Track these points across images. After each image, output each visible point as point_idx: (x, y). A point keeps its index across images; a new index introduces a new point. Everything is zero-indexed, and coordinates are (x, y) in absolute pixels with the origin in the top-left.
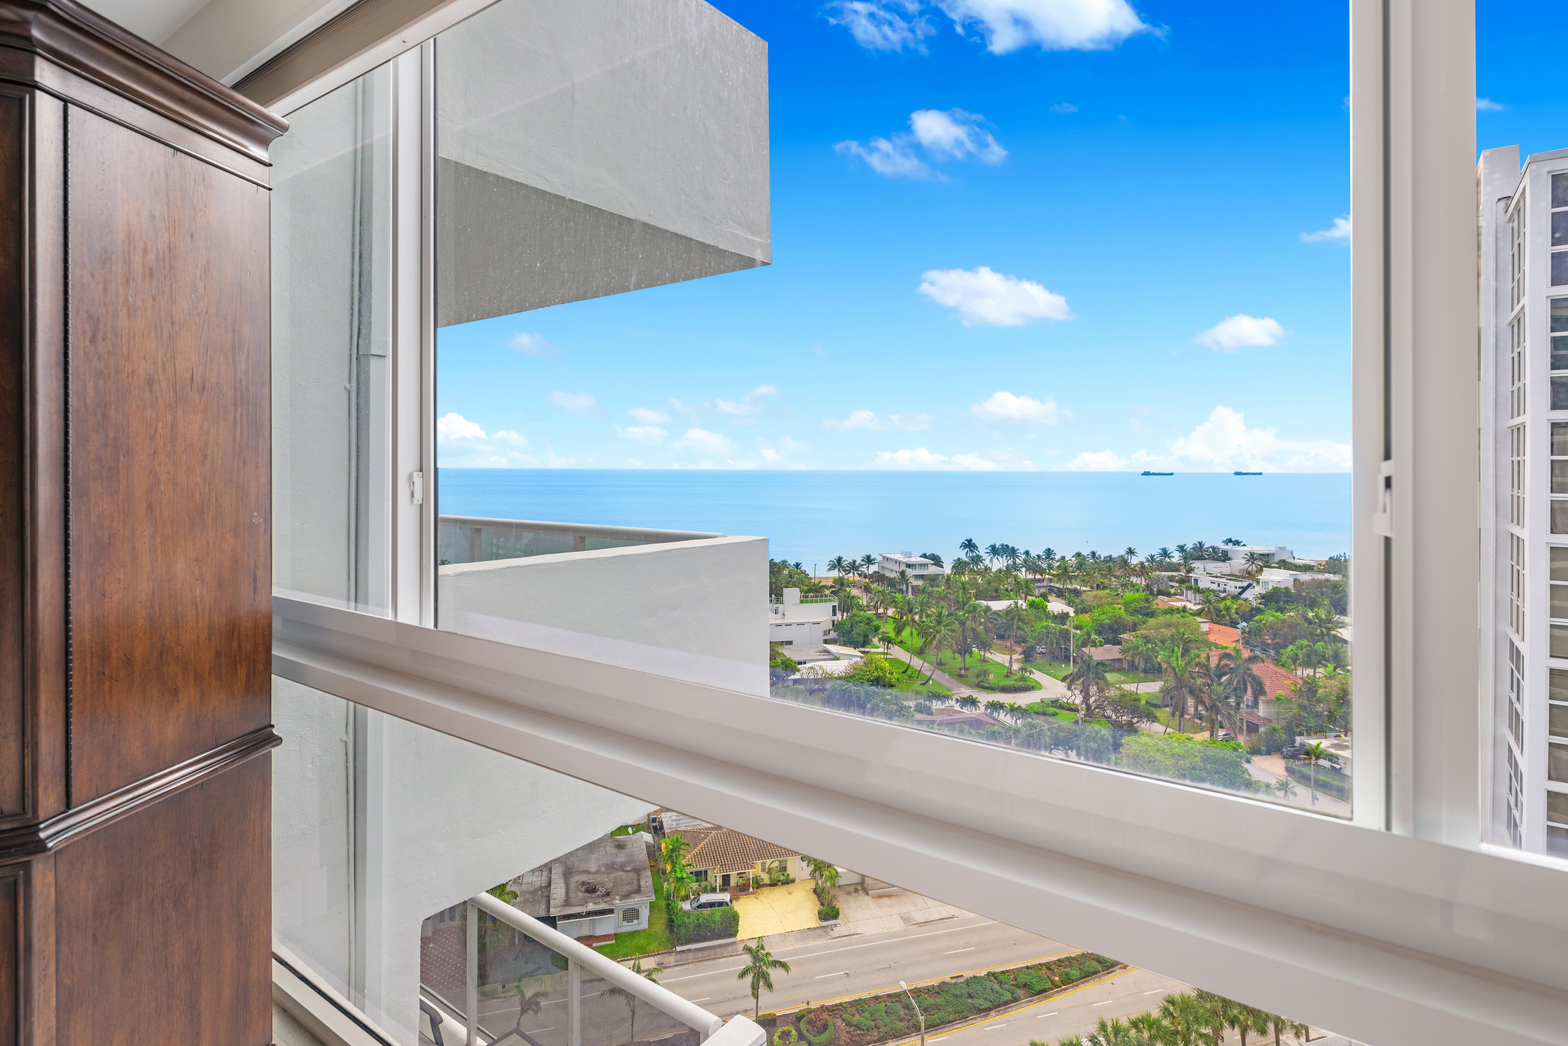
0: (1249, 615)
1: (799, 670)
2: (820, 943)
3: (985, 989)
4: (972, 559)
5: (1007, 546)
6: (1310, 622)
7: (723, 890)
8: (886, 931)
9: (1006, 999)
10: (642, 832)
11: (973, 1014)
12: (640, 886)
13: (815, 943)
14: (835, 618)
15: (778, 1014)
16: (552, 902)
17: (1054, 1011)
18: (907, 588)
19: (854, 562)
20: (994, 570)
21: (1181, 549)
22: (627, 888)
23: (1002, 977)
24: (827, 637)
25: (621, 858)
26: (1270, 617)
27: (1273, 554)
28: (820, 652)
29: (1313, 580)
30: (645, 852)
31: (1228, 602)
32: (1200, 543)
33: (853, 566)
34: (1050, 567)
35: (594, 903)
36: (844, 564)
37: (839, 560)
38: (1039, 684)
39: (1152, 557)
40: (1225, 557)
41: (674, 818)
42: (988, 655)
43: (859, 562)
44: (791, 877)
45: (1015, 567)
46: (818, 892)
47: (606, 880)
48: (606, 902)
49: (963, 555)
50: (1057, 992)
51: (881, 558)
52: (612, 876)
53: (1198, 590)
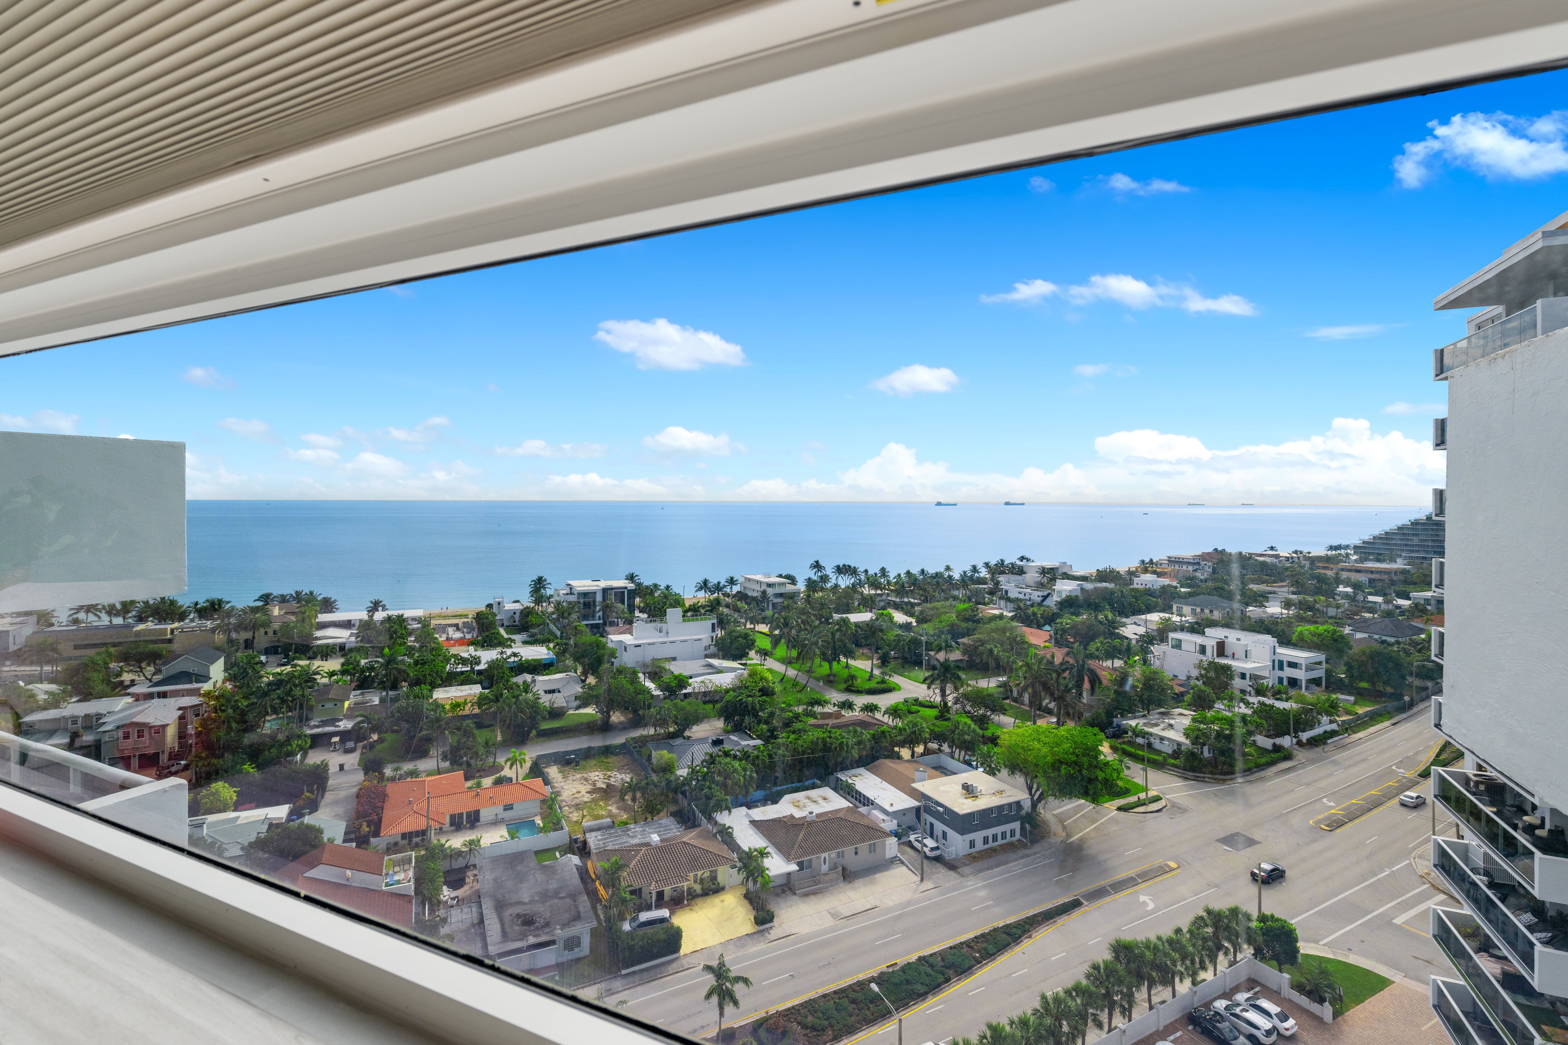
0: (1051, 619)
1: (690, 685)
2: (760, 948)
3: (920, 974)
4: (821, 577)
5: (849, 566)
6: (1101, 623)
7: (659, 906)
8: (818, 928)
9: (940, 981)
10: (569, 855)
11: (913, 1000)
12: (579, 913)
13: (755, 949)
14: (714, 635)
15: (736, 1026)
16: (489, 940)
17: (981, 987)
18: (768, 605)
19: (719, 583)
20: (843, 587)
21: (987, 565)
22: (566, 916)
23: (931, 960)
24: (707, 652)
25: (553, 885)
26: (1066, 620)
27: (1057, 568)
28: (704, 666)
29: (1095, 588)
30: (577, 876)
31: (1035, 609)
32: (1002, 560)
33: (718, 588)
34: (889, 583)
35: (534, 936)
36: (710, 585)
37: (705, 582)
38: (897, 685)
39: (965, 572)
40: (1021, 571)
41: (600, 837)
42: (851, 662)
43: (723, 583)
44: (721, 885)
45: (861, 584)
46: (748, 897)
47: (542, 909)
48: (547, 933)
49: (813, 575)
50: (980, 967)
51: (743, 579)
52: (547, 904)
53: (1009, 600)
